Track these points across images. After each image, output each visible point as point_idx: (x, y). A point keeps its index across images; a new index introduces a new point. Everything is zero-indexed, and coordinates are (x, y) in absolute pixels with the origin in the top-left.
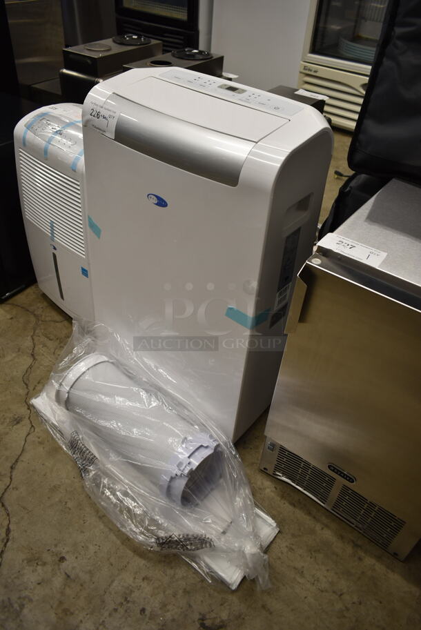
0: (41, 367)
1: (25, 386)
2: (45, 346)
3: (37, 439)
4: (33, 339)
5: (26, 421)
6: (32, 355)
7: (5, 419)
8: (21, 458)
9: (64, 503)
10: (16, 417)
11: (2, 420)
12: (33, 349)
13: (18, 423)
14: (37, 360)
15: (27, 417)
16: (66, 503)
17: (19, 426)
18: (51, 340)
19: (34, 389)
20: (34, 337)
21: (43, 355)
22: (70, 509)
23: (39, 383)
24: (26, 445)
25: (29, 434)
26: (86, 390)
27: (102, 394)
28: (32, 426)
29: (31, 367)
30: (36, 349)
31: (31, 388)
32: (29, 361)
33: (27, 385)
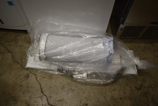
0: (17, 53)
1: (18, 64)
2: (10, 45)
3: (41, 77)
4: (3, 46)
5: (31, 75)
6: (9, 51)
7: (22, 79)
8: (42, 87)
9: (71, 89)
10: (26, 76)
11: (22, 80)
12: (7, 49)
13: (28, 77)
14: (12, 52)
15: (30, 73)
16: (71, 88)
17: (30, 78)
18: (11, 42)
19: (22, 62)
20: (3, 45)
21: (13, 49)
22: (74, 89)
23: (22, 59)
24: (39, 82)
25: (36, 78)
26: (52, 49)
27: (59, 47)
28: (35, 74)
29: (13, 56)
30: (8, 49)
31: (21, 63)
32: (10, 54)
33: (18, 63)
